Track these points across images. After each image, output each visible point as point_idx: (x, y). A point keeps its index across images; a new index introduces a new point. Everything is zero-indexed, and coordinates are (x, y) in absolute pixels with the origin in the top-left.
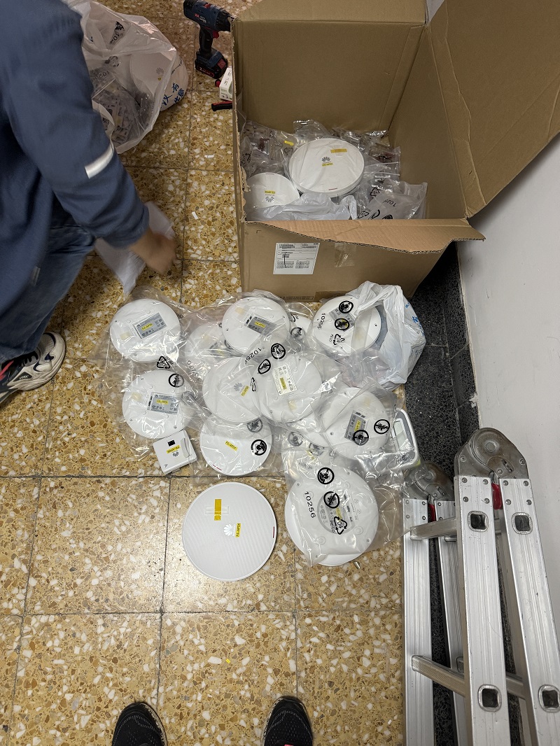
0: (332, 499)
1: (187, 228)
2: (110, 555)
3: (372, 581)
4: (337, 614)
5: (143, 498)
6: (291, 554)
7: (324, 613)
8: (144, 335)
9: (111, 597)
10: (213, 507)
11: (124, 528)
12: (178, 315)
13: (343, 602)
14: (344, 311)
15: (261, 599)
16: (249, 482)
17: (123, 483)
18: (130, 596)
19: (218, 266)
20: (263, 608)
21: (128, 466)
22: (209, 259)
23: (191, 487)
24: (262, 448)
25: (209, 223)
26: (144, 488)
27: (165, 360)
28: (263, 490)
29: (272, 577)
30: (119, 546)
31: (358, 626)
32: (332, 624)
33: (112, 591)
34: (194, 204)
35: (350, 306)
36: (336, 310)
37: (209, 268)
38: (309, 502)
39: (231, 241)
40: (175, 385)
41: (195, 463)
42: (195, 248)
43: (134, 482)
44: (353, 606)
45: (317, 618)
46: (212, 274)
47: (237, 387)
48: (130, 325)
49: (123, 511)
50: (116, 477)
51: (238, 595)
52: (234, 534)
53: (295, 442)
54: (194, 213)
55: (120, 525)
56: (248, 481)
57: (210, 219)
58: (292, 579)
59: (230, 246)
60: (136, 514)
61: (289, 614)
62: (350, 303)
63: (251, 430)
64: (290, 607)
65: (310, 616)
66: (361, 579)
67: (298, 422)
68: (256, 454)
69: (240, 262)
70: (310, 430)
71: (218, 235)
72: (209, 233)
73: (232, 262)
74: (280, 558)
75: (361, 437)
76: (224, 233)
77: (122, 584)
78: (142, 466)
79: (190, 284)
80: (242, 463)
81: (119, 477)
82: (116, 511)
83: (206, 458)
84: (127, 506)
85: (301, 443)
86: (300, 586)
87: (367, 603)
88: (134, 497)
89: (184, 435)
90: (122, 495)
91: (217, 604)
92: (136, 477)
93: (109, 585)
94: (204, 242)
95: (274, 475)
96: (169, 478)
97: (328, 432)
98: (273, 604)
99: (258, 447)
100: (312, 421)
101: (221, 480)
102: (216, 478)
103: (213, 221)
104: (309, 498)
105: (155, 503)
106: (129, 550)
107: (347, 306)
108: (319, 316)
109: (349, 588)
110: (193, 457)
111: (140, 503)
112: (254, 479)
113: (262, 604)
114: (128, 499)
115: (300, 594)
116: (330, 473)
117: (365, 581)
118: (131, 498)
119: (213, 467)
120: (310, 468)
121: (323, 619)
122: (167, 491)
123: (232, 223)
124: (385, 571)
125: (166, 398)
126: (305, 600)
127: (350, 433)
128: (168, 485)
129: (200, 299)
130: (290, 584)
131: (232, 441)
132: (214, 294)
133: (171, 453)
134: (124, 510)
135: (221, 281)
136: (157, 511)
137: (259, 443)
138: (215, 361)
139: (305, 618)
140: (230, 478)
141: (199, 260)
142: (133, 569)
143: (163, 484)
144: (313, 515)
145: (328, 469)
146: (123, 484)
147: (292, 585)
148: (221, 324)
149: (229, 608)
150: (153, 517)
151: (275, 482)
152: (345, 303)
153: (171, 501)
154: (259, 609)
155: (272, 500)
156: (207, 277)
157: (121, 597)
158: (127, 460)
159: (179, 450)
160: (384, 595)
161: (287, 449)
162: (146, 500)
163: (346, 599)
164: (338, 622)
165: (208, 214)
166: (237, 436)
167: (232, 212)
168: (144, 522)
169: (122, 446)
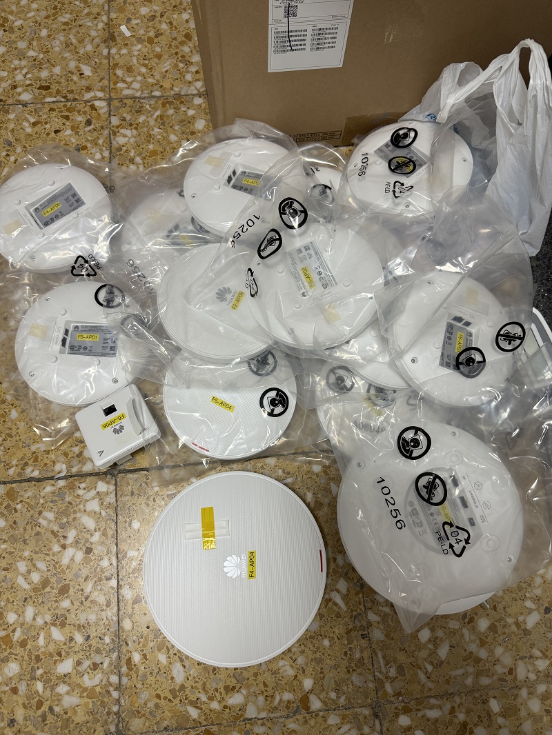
0: (431, 487)
1: (113, 51)
2: (14, 631)
3: (514, 628)
4: (458, 700)
5: (67, 516)
6: (357, 594)
7: (433, 701)
8: (46, 224)
9: (20, 714)
10: (198, 526)
11: (36, 577)
12: (106, 187)
13: (465, 675)
14: (401, 145)
15: (310, 687)
16: (262, 467)
17: (28, 492)
18: (57, 709)
19: (171, 103)
20: (316, 704)
21: (36, 460)
22: (153, 94)
23: (157, 489)
24: (280, 402)
25: (150, 41)
26: (68, 499)
27: (86, 262)
28: (289, 480)
29: (326, 643)
30: (30, 612)
31: (500, 720)
32: (451, 723)
33: (21, 702)
34: (123, 15)
35: (412, 134)
36: (387, 145)
37: (155, 109)
38: (388, 497)
39: (188, 63)
40: (109, 304)
41: (156, 443)
42: (129, 80)
43: (49, 489)
44: (485, 681)
45: (420, 714)
46: (161, 117)
47: (222, 295)
48: (21, 209)
49: (32, 543)
50: (15, 482)
51: (265, 685)
52: (245, 574)
53: (340, 386)
54: (123, 28)
55: (29, 572)
56: (259, 465)
57: (152, 34)
58: (364, 643)
59: (188, 72)
60: (56, 548)
61: (366, 712)
62: (410, 130)
63: (256, 373)
64: (367, 697)
65: (406, 711)
66: (492, 628)
67: (345, 347)
68: (271, 414)
69: (208, 94)
70: (370, 360)
71: (166, 57)
72: (151, 56)
73: (194, 95)
74: (336, 604)
75: (470, 361)
76: (177, 53)
77: (39, 686)
78: (62, 458)
79: (125, 136)
80: (246, 433)
81: (21, 482)
82: (20, 545)
83: (177, 432)
84: (38, 534)
85: (352, 386)
86: (380, 655)
87: (511, 671)
88: (50, 516)
89: (132, 393)
90: (29, 515)
91: (225, 707)
92: (52, 478)
93: (15, 691)
94: (144, 70)
95: (307, 450)
96: (113, 475)
97: (407, 358)
98: (333, 695)
99: (273, 403)
100: (370, 343)
101: (210, 469)
102: (200, 467)
103: (156, 36)
104: (386, 491)
105: (90, 523)
106: (48, 618)
107: (406, 136)
108: (357, 159)
109: (473, 647)
110: (153, 432)
111: (62, 526)
112: (271, 461)
113: (312, 698)
114: (41, 520)
115: (383, 670)
116: (422, 437)
117: (500, 630)
118: (45, 518)
119: (193, 447)
120: (379, 430)
121: (433, 714)
122: (111, 499)
123: (188, 37)
124: (533, 607)
125: (95, 329)
126: (393, 680)
127: (449, 356)
128: (112, 488)
129: (144, 158)
130: (362, 652)
131: (224, 396)
132: (168, 149)
133: (110, 429)
134: (33, 541)
135: (177, 128)
136: (96, 537)
137: (273, 394)
138: (176, 254)
139: (397, 715)
140: (226, 463)
141: (136, 98)
142: (59, 654)
143: (102, 486)
144: (400, 524)
145: (417, 429)
146: (29, 494)
147: (366, 654)
148: (182, 191)
149: (251, 712)
150: (89, 551)
151: (310, 462)
152: (401, 132)
153: (120, 517)
154: (307, 708)
155: (309, 496)
156: (152, 123)
157: (39, 712)
158: (33, 448)
159: (125, 422)
160: (538, 654)
161: (328, 400)
162: (74, 519)
163: (471, 669)
164: (461, 717)
165: (148, 27)
166: (232, 386)
167: (187, 21)
168: (72, 560)
169: (22, 425)
